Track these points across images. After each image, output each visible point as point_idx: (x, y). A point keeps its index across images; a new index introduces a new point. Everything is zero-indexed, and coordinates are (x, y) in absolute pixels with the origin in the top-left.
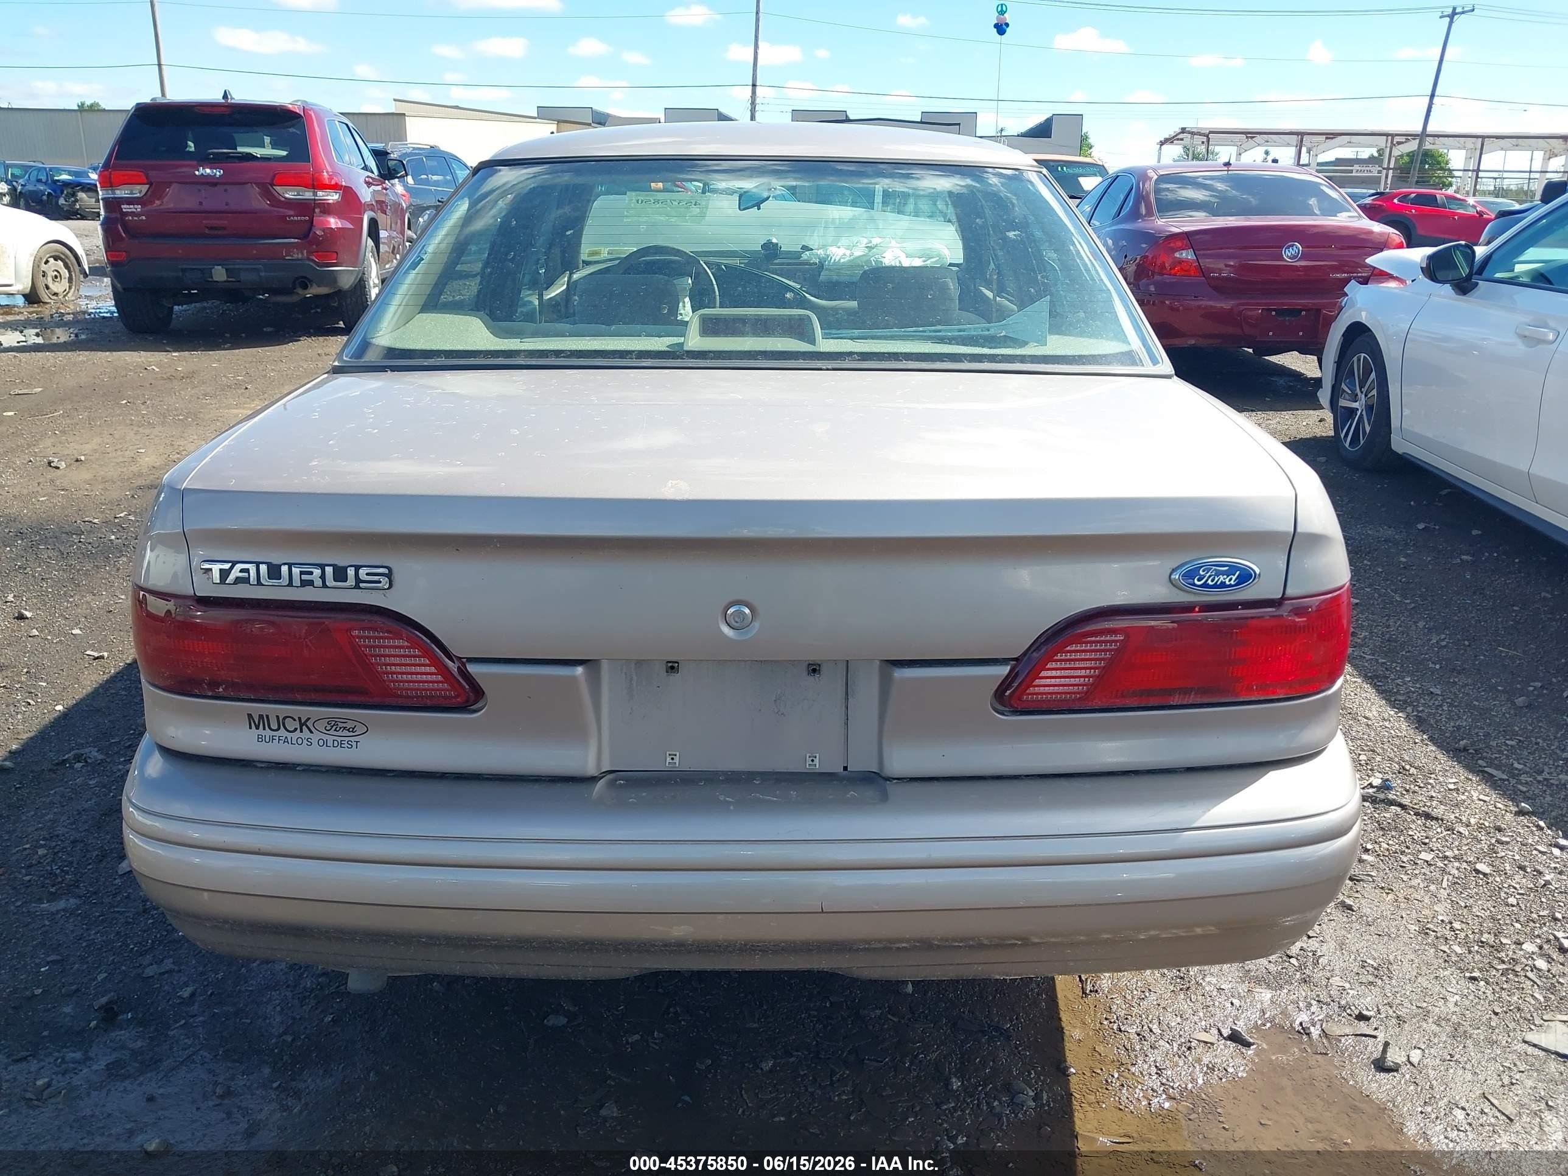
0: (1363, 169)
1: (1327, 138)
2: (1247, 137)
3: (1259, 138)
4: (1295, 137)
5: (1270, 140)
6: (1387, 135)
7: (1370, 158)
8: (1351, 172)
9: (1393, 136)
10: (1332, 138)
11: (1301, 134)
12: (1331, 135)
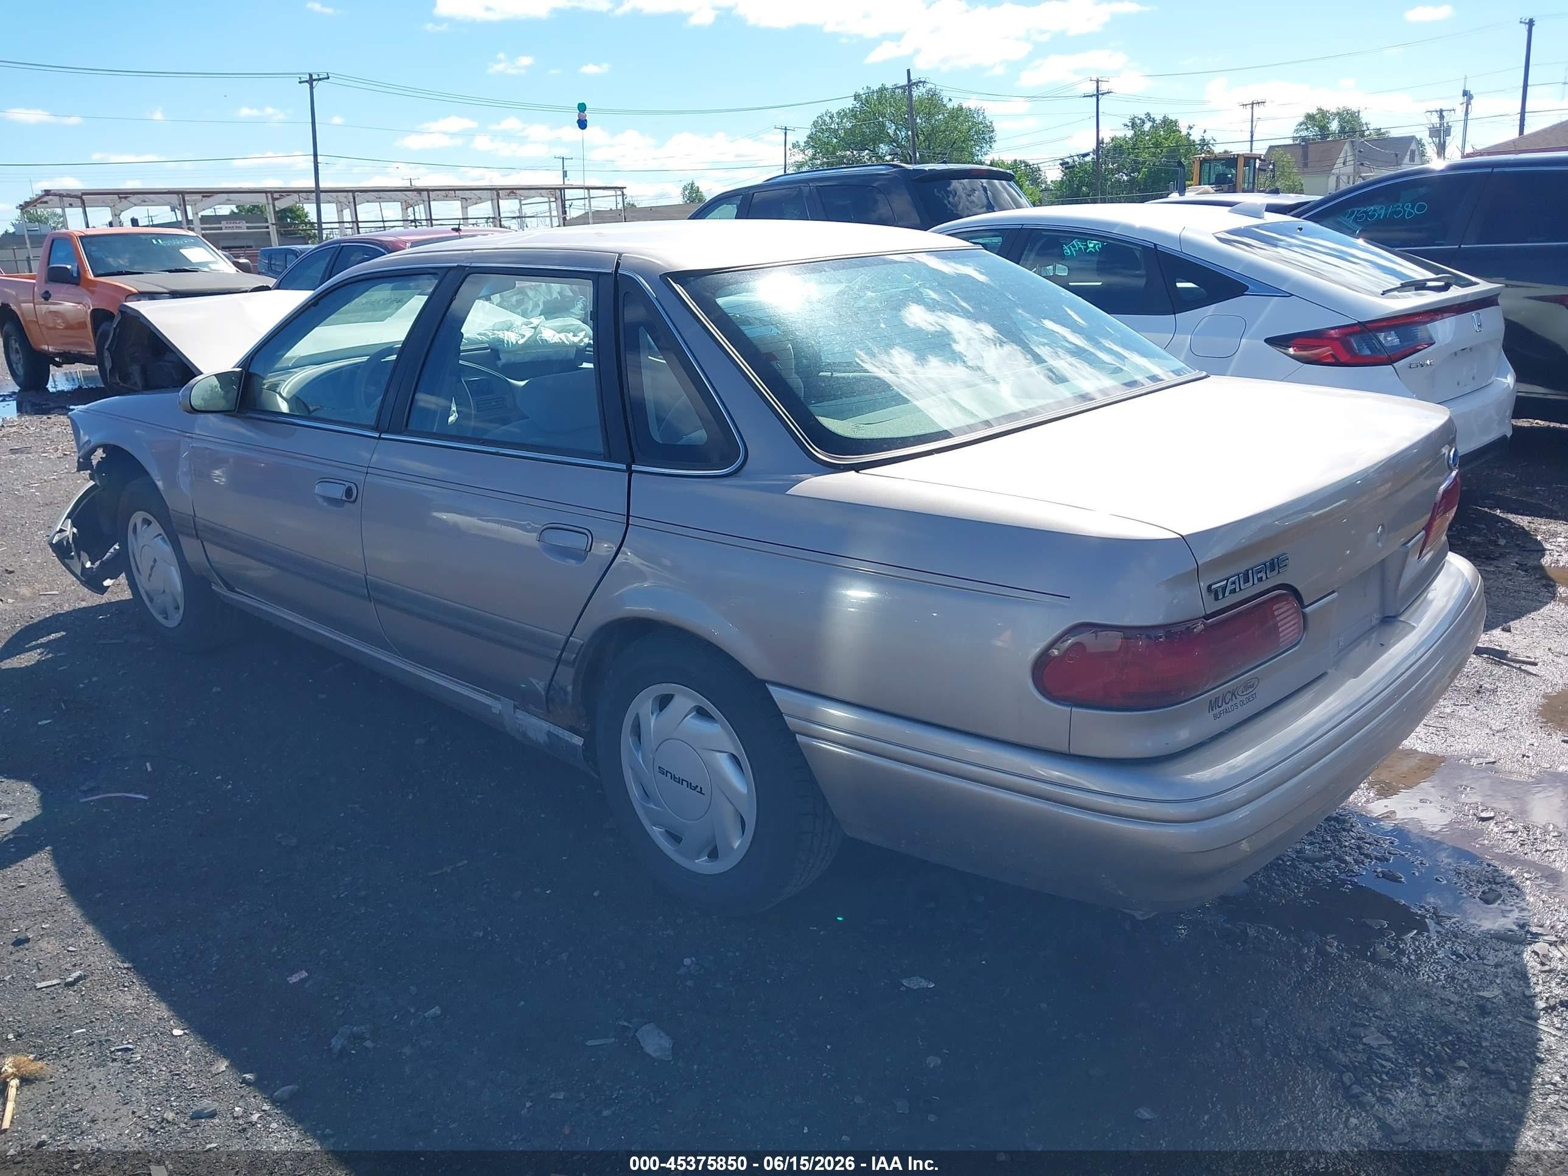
0: (231, 225)
1: (203, 197)
2: (120, 198)
3: (133, 199)
4: (175, 196)
5: (147, 200)
6: (266, 192)
7: (230, 214)
8: (221, 229)
9: (272, 192)
10: (209, 197)
11: (181, 193)
12: (207, 194)
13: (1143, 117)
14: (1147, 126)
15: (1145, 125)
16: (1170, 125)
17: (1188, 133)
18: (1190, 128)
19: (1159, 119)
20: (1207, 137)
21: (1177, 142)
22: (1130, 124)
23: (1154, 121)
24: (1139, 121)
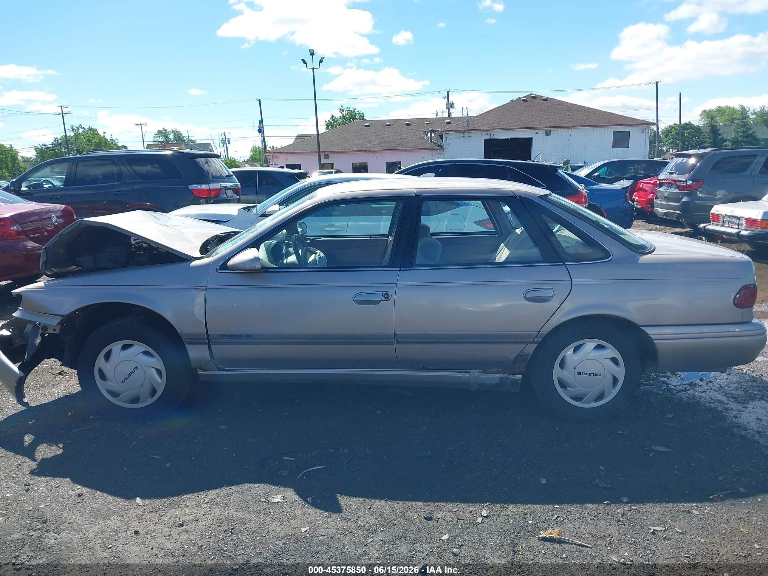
13: (78, 126)
14: (81, 131)
15: (79, 131)
16: (94, 132)
17: (104, 136)
18: (104, 133)
19: (86, 127)
20: (114, 138)
21: (99, 140)
22: (71, 129)
23: (84, 128)
24: (76, 128)
